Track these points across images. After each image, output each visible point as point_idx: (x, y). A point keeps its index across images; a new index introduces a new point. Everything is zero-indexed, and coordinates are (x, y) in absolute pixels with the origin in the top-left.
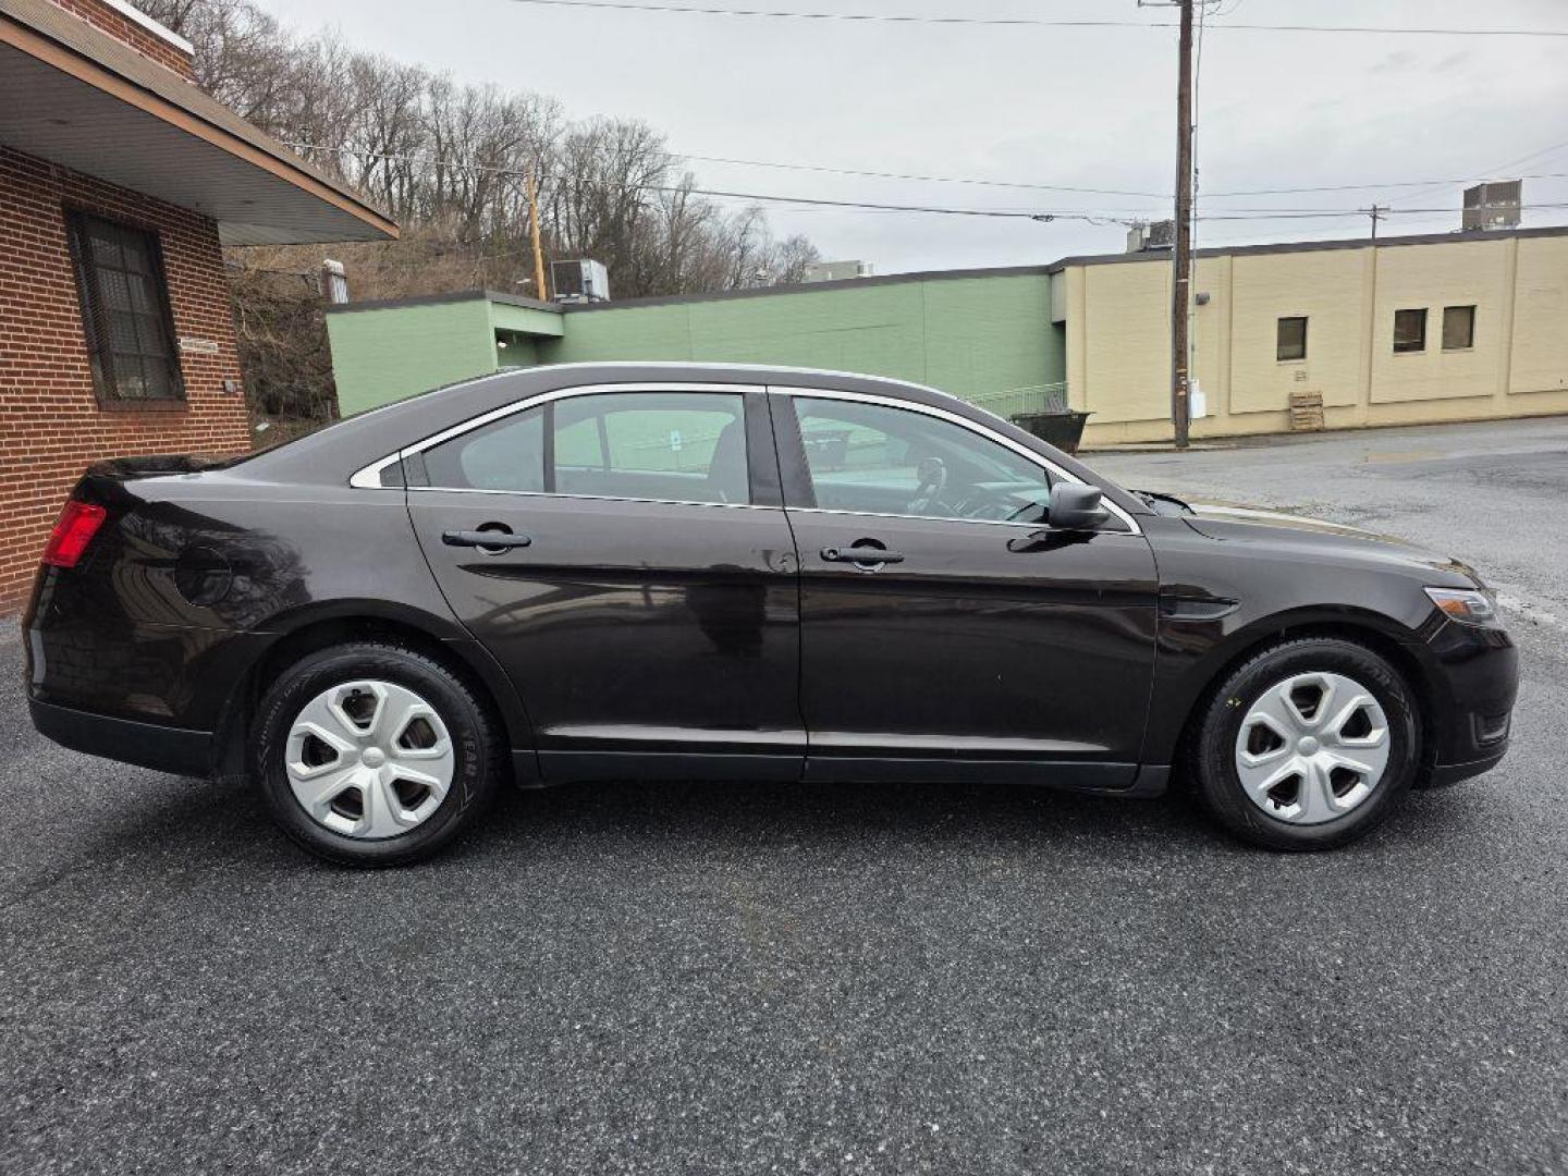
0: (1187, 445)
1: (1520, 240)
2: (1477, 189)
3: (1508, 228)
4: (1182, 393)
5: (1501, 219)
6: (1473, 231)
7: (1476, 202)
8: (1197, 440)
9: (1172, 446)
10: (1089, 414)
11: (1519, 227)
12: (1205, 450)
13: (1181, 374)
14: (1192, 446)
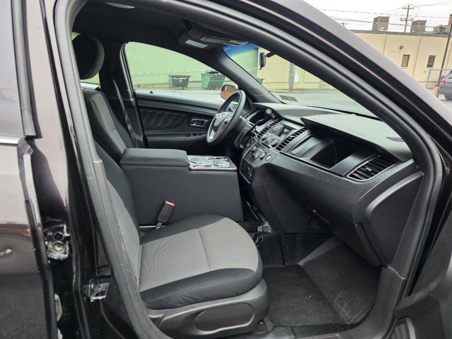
0: (292, 91)
1: (388, 35)
2: (378, 18)
3: (384, 31)
4: (292, 74)
5: (383, 28)
6: (375, 31)
7: (377, 22)
8: (295, 90)
9: (288, 91)
10: (264, 79)
11: (387, 31)
12: (298, 93)
13: (292, 68)
14: (293, 91)
